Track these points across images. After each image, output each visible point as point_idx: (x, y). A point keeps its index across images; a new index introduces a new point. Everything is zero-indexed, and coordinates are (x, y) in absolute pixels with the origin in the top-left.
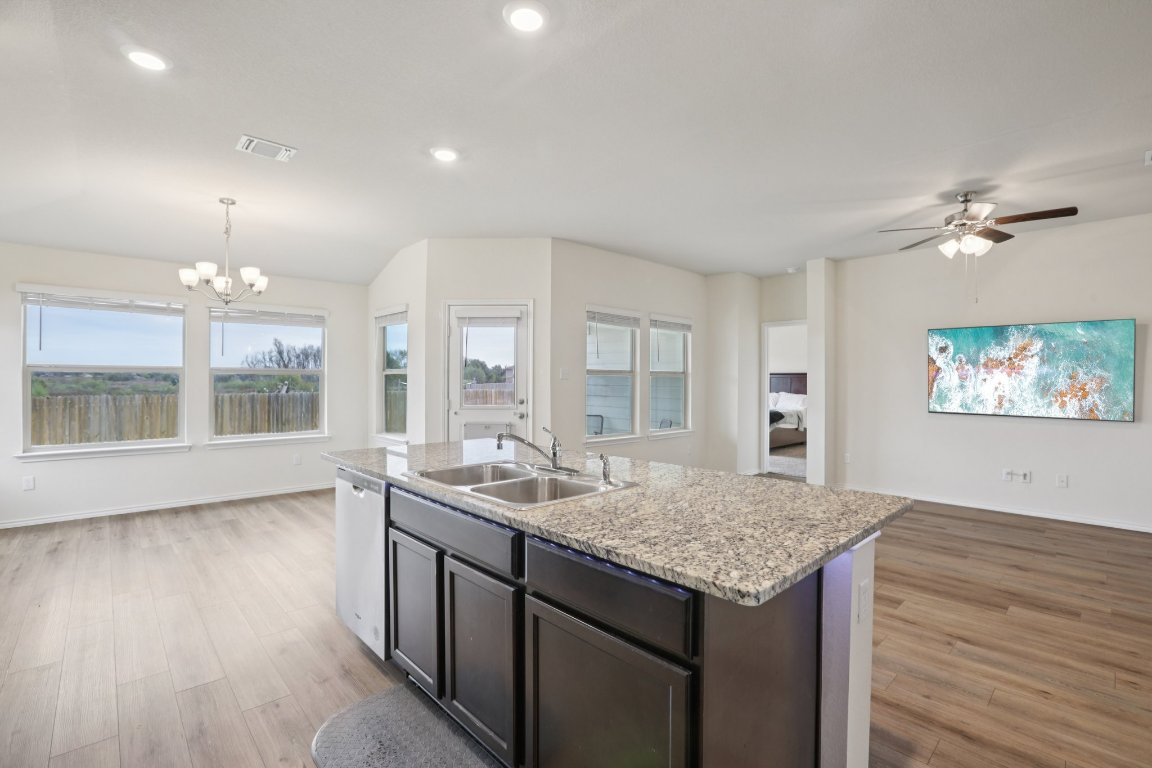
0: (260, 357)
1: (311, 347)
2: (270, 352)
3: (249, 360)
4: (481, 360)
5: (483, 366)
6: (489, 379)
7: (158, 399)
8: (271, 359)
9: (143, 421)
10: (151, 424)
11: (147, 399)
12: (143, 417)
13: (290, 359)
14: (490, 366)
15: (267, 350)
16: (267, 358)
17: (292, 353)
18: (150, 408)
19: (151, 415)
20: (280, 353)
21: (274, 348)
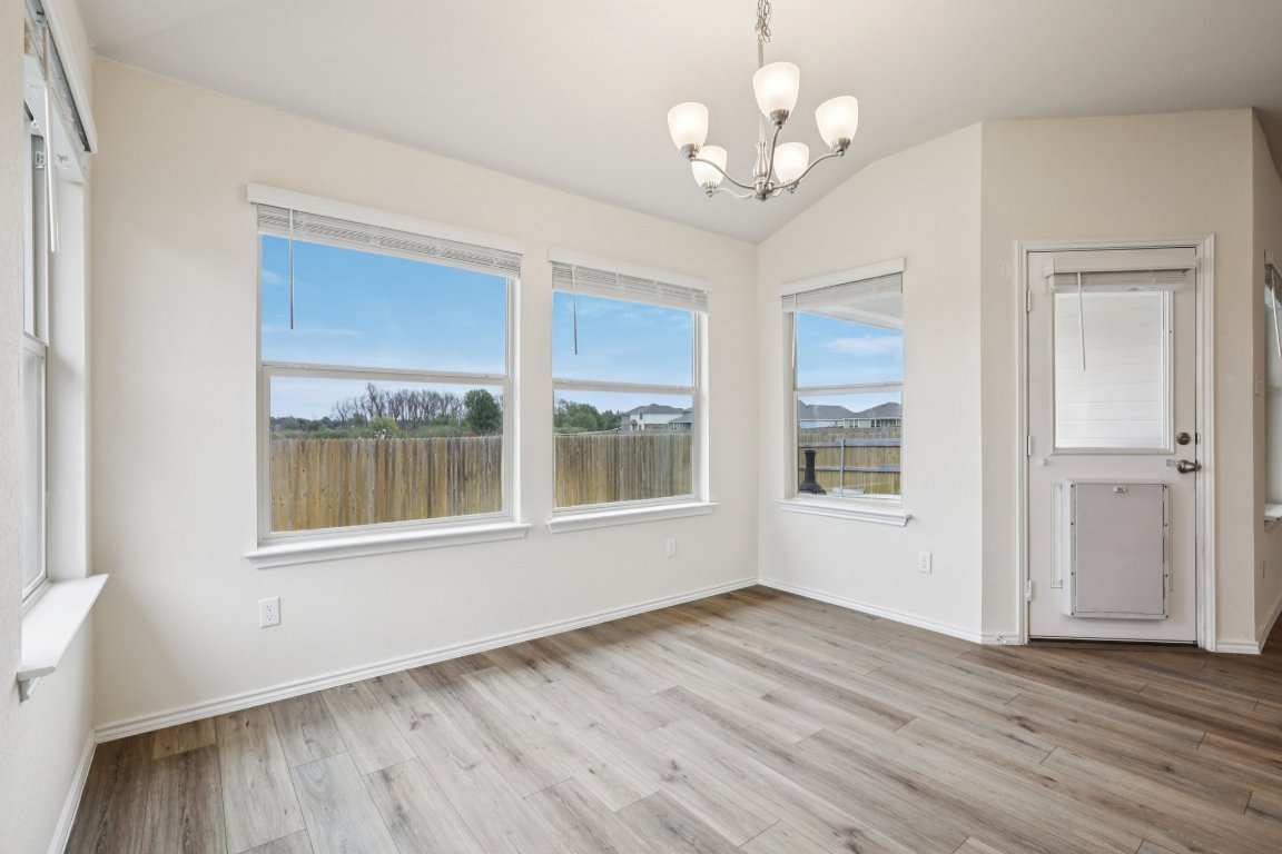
0: (351, 403)
1: (405, 392)
2: (362, 398)
3: (340, 406)
4: (591, 405)
5: (593, 411)
6: (600, 427)
7: (316, 445)
8: (362, 406)
9: (298, 475)
10: (309, 478)
11: (303, 445)
12: (297, 469)
13: (383, 405)
14: (601, 411)
15: (359, 395)
16: (359, 404)
17: (385, 400)
18: (307, 457)
19: (308, 467)
20: (373, 399)
21: (367, 393)
